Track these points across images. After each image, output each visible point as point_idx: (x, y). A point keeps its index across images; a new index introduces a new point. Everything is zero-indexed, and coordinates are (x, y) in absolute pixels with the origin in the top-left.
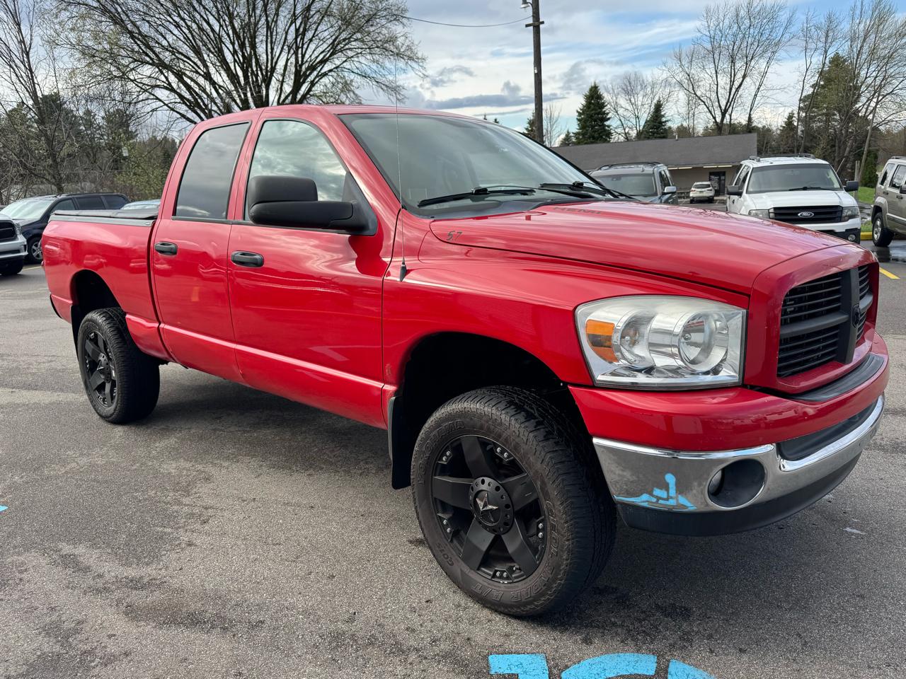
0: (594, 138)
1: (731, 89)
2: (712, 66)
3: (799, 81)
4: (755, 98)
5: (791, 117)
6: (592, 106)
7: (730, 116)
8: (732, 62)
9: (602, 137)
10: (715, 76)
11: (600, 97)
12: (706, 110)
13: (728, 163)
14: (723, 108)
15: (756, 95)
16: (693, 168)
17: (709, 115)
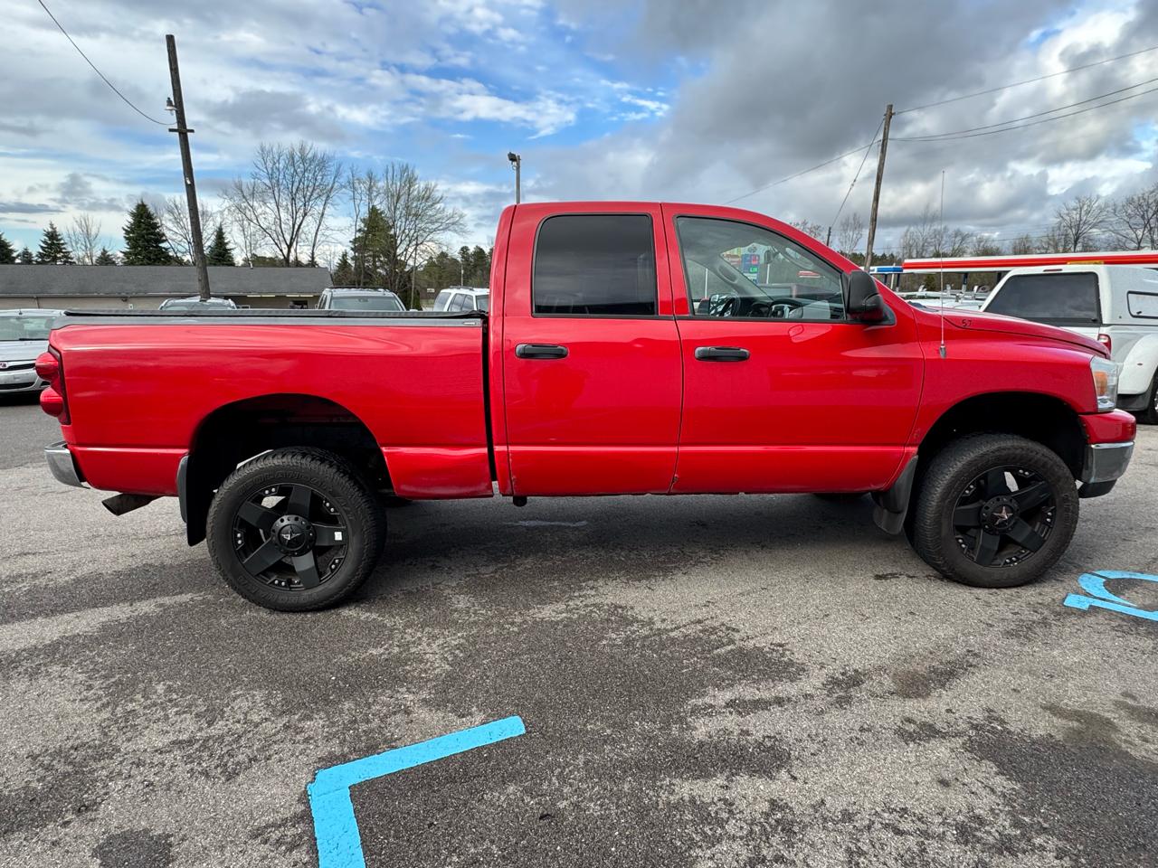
0: (149, 259)
1: (294, 225)
2: (272, 201)
3: (351, 225)
4: (316, 236)
5: (345, 255)
6: (143, 226)
7: (296, 250)
8: (293, 199)
9: (160, 259)
10: (276, 210)
11: (150, 217)
12: (272, 242)
13: (310, 293)
14: (288, 243)
15: (316, 234)
16: (277, 297)
17: (275, 246)
